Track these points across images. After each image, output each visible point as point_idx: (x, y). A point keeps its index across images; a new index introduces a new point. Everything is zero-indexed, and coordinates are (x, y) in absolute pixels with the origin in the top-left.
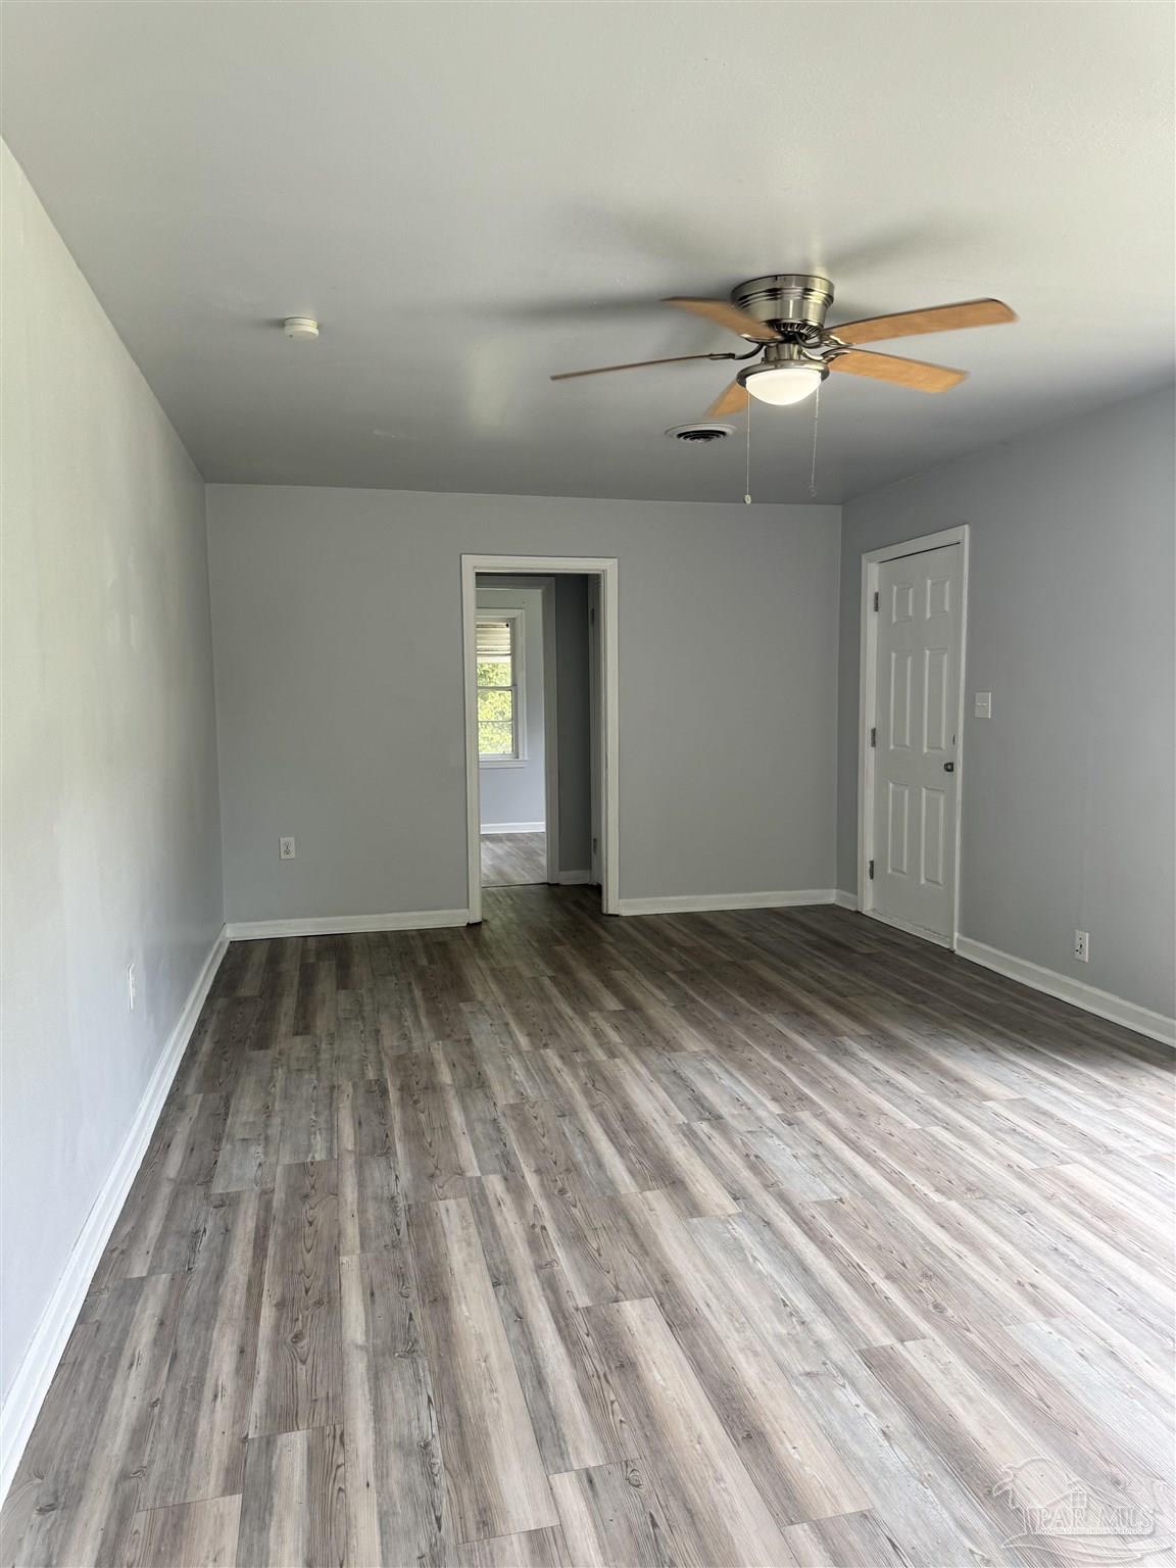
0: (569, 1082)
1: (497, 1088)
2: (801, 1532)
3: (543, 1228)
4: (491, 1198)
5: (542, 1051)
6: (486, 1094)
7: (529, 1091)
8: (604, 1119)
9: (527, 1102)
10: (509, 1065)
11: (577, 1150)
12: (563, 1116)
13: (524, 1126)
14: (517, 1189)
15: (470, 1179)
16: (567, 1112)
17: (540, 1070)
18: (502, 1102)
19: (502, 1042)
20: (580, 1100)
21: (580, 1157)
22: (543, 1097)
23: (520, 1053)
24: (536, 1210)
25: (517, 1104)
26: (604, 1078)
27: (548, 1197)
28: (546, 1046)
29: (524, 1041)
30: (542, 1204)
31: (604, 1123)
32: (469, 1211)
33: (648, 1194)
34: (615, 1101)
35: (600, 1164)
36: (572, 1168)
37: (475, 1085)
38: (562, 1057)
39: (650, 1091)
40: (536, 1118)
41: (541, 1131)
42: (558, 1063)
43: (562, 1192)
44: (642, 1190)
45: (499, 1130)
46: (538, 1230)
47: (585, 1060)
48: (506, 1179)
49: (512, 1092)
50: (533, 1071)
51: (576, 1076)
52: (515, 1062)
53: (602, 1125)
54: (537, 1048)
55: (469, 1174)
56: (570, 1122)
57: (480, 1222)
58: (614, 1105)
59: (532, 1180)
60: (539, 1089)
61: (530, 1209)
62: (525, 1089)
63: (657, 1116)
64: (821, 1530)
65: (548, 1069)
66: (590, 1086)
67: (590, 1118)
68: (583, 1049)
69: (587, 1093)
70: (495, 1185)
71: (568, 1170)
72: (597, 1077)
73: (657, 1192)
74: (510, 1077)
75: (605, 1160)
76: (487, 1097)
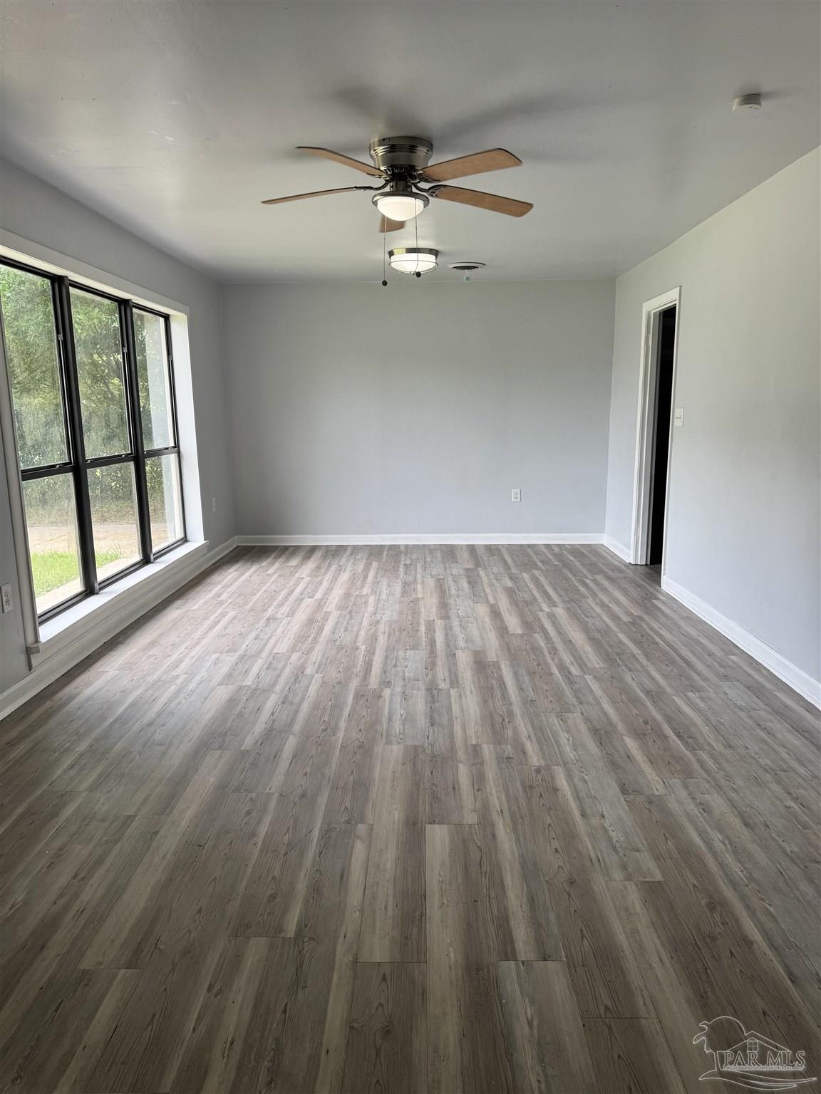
0: (523, 726)
1: (583, 728)
2: (492, 601)
3: (550, 653)
4: (576, 664)
5: (543, 764)
6: (592, 723)
7: (556, 722)
8: (504, 696)
9: (557, 713)
10: (576, 750)
11: (527, 681)
12: (532, 701)
13: (560, 697)
14: (562, 667)
15: (589, 674)
16: (528, 703)
17: (546, 741)
18: (577, 715)
19: (585, 782)
20: (517, 711)
21: (526, 678)
22: (545, 715)
23: (565, 764)
24: (553, 659)
25: (566, 712)
26: (493, 726)
27: (546, 663)
28: (538, 771)
29: (562, 782)
30: (550, 661)
31: (506, 694)
32: (587, 663)
33: (495, 660)
34: (492, 705)
35: (516, 674)
36: (532, 674)
37: (602, 732)
38: (524, 753)
39: (462, 710)
40: (551, 702)
41: (548, 693)
42: (529, 747)
43: (539, 665)
44: (498, 662)
45: (577, 698)
46: (553, 653)
47: (503, 746)
48: (570, 673)
49: (570, 722)
50: (552, 740)
51: (515, 730)
52: (570, 754)
53: (507, 693)
54: (548, 767)
55: (590, 677)
56: (528, 696)
57: (581, 658)
58: (493, 703)
59: (555, 670)
60: (547, 721)
61: (556, 661)
62: (559, 724)
63: (468, 694)
64: (487, 601)
65: (539, 742)
66: (507, 720)
67: (513, 697)
68: (504, 761)
69: (511, 714)
70: (575, 671)
71: (534, 673)
72: (498, 727)
73: (490, 660)
74: (573, 737)
75: (511, 675)
76: (589, 720)
